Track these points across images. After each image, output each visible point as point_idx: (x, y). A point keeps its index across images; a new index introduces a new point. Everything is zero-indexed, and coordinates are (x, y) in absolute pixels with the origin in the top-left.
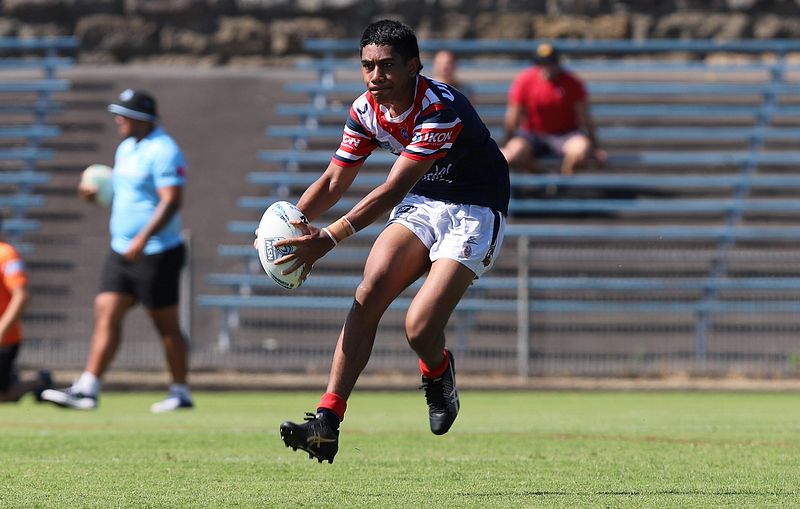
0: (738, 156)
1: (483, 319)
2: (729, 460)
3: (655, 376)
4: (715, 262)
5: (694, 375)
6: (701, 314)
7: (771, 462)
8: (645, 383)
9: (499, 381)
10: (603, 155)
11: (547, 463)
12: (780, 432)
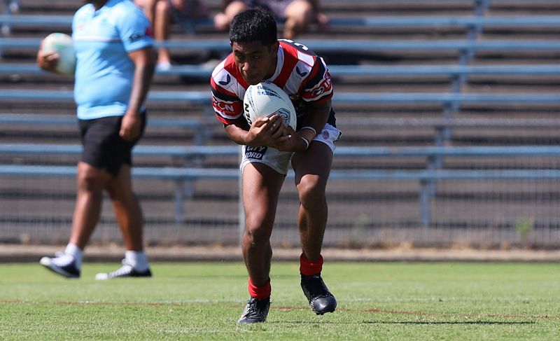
0: (464, 20)
1: (201, 187)
2: (455, 333)
3: (378, 246)
4: (440, 128)
5: (417, 245)
6: (424, 182)
7: (498, 334)
8: (366, 253)
9: (218, 251)
10: (323, 18)
11: (268, 335)
12: (507, 302)
